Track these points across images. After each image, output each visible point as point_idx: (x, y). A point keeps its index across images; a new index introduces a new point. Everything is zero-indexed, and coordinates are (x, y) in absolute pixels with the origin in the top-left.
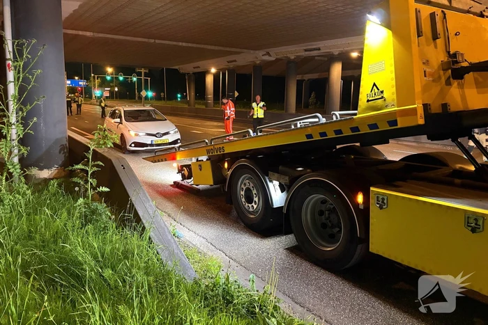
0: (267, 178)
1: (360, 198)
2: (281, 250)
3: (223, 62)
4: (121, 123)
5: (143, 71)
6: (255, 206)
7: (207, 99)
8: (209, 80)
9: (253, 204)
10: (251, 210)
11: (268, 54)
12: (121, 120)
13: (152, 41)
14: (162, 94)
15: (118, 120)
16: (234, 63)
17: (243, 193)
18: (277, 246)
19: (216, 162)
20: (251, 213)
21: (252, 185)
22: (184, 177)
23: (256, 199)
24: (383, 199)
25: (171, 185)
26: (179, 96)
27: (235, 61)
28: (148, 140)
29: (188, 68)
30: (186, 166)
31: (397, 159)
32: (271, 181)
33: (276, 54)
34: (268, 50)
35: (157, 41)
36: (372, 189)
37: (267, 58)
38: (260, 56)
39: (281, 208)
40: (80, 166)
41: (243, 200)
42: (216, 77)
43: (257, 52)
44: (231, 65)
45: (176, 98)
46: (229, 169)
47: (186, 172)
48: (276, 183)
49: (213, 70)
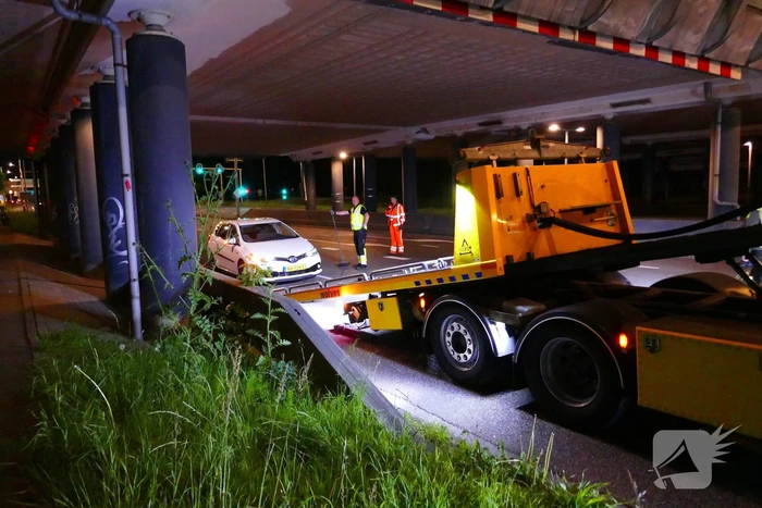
0: (486, 319)
1: (623, 341)
2: (512, 410)
3: (358, 144)
4: (237, 244)
5: (236, 160)
6: (469, 356)
7: (335, 198)
8: (337, 170)
9: (466, 353)
10: (463, 360)
11: (425, 131)
12: (238, 240)
13: (260, 121)
14: (260, 192)
15: (233, 241)
16: (375, 145)
17: (449, 339)
18: (506, 406)
19: (406, 298)
20: (463, 365)
21: (463, 328)
22: (353, 320)
23: (470, 347)
24: (654, 341)
25: (331, 331)
26: (284, 192)
27: (375, 142)
28: (278, 267)
29: (304, 155)
30: (354, 304)
31: (648, 284)
32: (493, 323)
33: (436, 131)
34: (426, 126)
35: (268, 122)
36: (638, 328)
37: (423, 136)
38: (413, 134)
39: (509, 357)
40: (258, 316)
41: (451, 348)
42: (347, 165)
43: (408, 128)
44: (369, 148)
45: (280, 196)
46: (427, 307)
47: (356, 313)
48: (501, 326)
49: (343, 155)
